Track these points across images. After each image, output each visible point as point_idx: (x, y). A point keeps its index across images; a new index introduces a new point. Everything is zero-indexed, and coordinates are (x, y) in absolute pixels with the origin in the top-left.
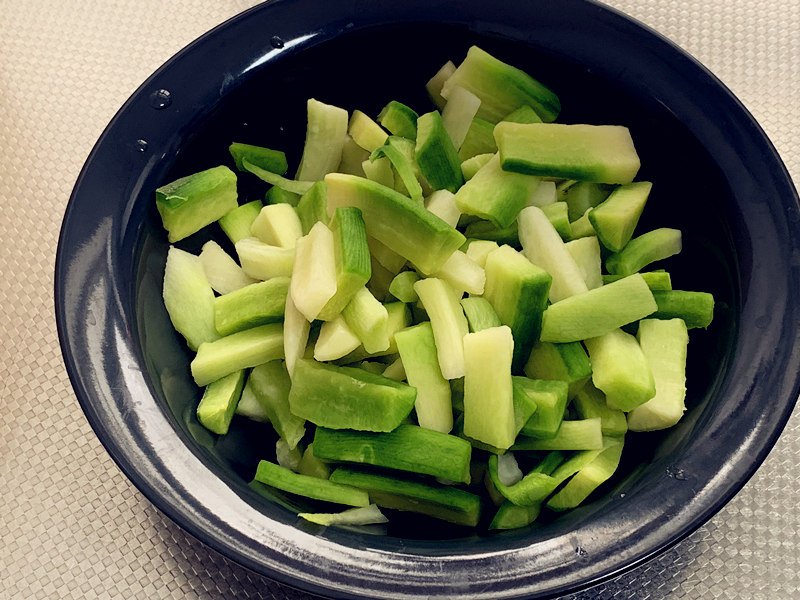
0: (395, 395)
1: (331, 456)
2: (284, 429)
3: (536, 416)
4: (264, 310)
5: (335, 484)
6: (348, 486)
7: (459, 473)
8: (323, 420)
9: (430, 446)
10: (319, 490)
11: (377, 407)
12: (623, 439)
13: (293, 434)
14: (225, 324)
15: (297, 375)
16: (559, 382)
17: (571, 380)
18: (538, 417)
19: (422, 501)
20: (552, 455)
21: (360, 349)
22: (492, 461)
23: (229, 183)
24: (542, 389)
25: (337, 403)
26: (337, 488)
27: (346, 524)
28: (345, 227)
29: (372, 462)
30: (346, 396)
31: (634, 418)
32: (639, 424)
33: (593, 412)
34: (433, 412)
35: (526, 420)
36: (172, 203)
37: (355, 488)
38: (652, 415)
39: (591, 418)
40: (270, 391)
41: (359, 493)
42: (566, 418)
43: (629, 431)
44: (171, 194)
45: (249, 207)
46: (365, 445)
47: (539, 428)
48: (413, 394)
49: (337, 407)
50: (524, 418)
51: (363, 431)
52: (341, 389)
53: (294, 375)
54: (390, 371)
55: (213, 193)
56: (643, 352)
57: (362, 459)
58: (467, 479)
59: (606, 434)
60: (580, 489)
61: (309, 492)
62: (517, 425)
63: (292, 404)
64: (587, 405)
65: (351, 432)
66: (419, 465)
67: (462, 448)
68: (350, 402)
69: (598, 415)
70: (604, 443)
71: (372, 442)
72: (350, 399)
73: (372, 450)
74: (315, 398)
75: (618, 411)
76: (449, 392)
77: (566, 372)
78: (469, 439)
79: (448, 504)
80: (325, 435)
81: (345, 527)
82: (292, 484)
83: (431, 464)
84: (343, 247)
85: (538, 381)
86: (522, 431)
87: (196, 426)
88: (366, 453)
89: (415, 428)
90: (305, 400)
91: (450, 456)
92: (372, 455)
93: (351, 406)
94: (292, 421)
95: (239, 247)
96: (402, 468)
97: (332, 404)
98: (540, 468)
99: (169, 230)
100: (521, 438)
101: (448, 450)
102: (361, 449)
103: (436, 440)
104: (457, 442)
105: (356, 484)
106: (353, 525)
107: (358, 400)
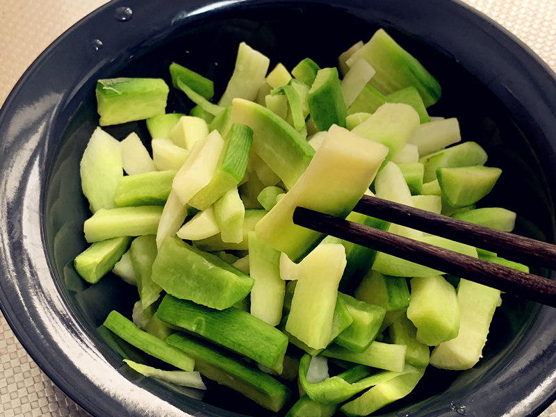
0: (234, 280)
1: (170, 320)
2: (143, 291)
3: (350, 330)
4: (155, 193)
5: (169, 346)
6: (179, 350)
7: (271, 360)
8: (173, 289)
9: (253, 332)
10: (154, 347)
11: (218, 287)
12: (424, 370)
13: (149, 297)
14: (123, 198)
15: (163, 248)
16: (379, 307)
17: (390, 308)
18: (353, 331)
19: (237, 378)
20: (357, 368)
21: (217, 237)
22: (305, 359)
23: (161, 93)
24: (363, 308)
25: (188, 277)
26: (170, 349)
27: (165, 381)
28: (234, 138)
29: (202, 333)
30: (196, 273)
31: (436, 354)
32: (440, 360)
33: (402, 341)
34: (265, 304)
35: (341, 330)
36: (107, 92)
37: (185, 353)
38: (453, 356)
39: (399, 344)
40: (142, 259)
41: (187, 358)
42: (377, 339)
43: (429, 364)
44: (109, 86)
45: (172, 116)
46: (199, 318)
47: (351, 341)
48: (251, 284)
49: (187, 281)
50: (339, 328)
51: (200, 305)
52: (194, 267)
53: (161, 247)
54: (240, 263)
55: (144, 95)
56: (458, 301)
57: (193, 328)
58: (279, 368)
59: (408, 362)
60: (372, 401)
61: (145, 347)
62: (332, 333)
63: (154, 272)
64: (399, 332)
65: (190, 303)
66: (240, 345)
67: (281, 340)
68: (198, 279)
69: (406, 343)
70: (405, 368)
71: (206, 316)
72: (199, 276)
73: (204, 323)
74: (172, 271)
75: (424, 345)
76: (283, 292)
77: (387, 301)
78: (288, 334)
79: (257, 386)
80: (171, 301)
81: (162, 382)
82: (133, 336)
83: (249, 346)
84: (226, 152)
85: (361, 302)
86: (336, 339)
87: (71, 271)
88: (199, 324)
89: (247, 315)
90: (164, 271)
91: (268, 344)
92: (203, 327)
93: (198, 282)
94: (152, 286)
95: (155, 143)
96: (225, 344)
97: (184, 278)
98: (344, 375)
99: (101, 114)
100: (334, 345)
101: (268, 339)
102: (195, 320)
103: (260, 328)
104: (278, 334)
105: (186, 349)
106: (171, 383)
107: (204, 278)
